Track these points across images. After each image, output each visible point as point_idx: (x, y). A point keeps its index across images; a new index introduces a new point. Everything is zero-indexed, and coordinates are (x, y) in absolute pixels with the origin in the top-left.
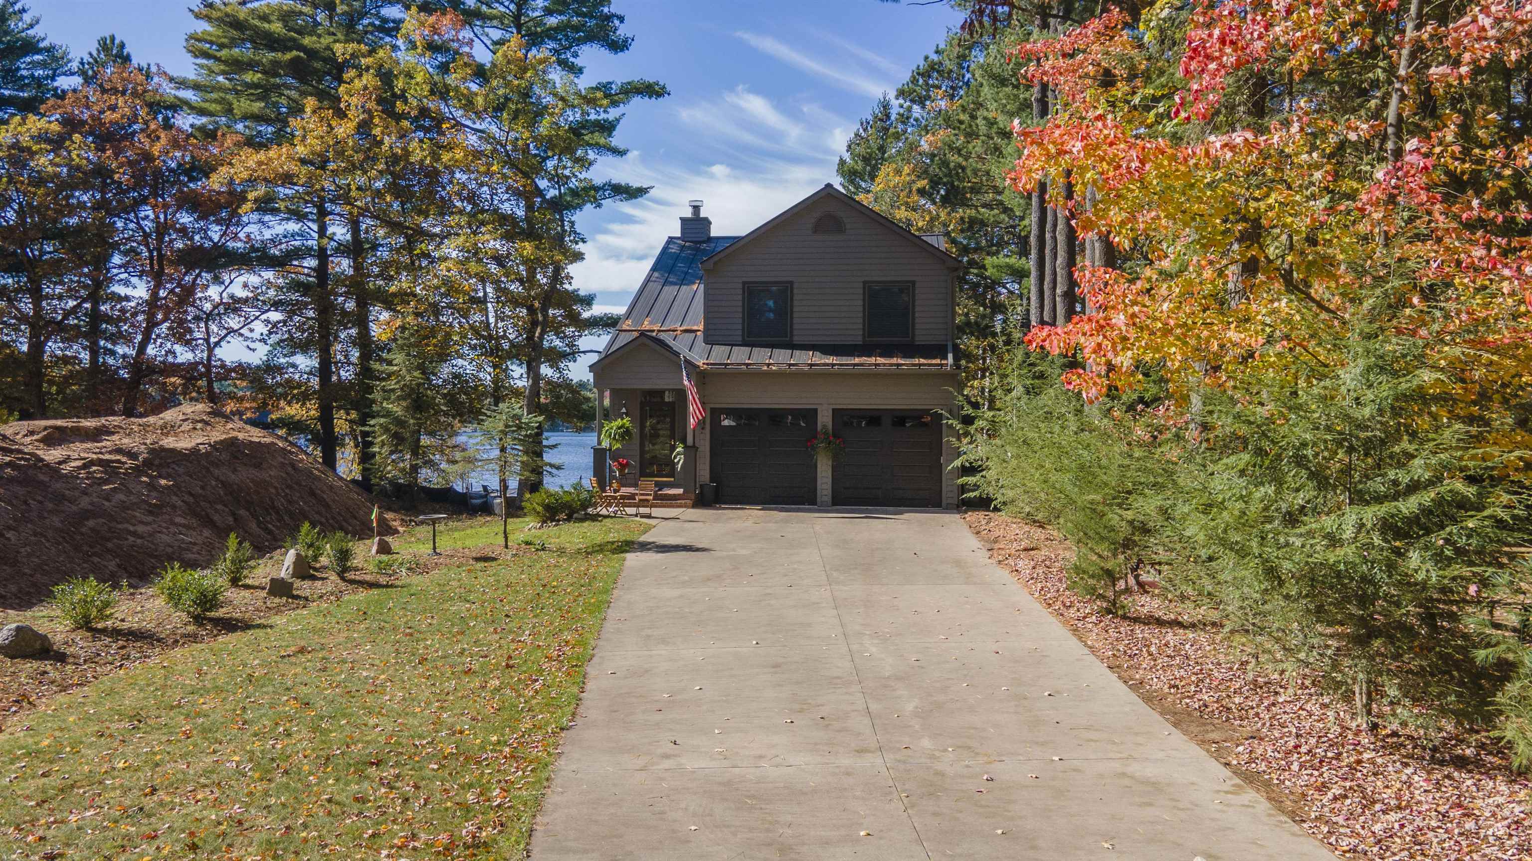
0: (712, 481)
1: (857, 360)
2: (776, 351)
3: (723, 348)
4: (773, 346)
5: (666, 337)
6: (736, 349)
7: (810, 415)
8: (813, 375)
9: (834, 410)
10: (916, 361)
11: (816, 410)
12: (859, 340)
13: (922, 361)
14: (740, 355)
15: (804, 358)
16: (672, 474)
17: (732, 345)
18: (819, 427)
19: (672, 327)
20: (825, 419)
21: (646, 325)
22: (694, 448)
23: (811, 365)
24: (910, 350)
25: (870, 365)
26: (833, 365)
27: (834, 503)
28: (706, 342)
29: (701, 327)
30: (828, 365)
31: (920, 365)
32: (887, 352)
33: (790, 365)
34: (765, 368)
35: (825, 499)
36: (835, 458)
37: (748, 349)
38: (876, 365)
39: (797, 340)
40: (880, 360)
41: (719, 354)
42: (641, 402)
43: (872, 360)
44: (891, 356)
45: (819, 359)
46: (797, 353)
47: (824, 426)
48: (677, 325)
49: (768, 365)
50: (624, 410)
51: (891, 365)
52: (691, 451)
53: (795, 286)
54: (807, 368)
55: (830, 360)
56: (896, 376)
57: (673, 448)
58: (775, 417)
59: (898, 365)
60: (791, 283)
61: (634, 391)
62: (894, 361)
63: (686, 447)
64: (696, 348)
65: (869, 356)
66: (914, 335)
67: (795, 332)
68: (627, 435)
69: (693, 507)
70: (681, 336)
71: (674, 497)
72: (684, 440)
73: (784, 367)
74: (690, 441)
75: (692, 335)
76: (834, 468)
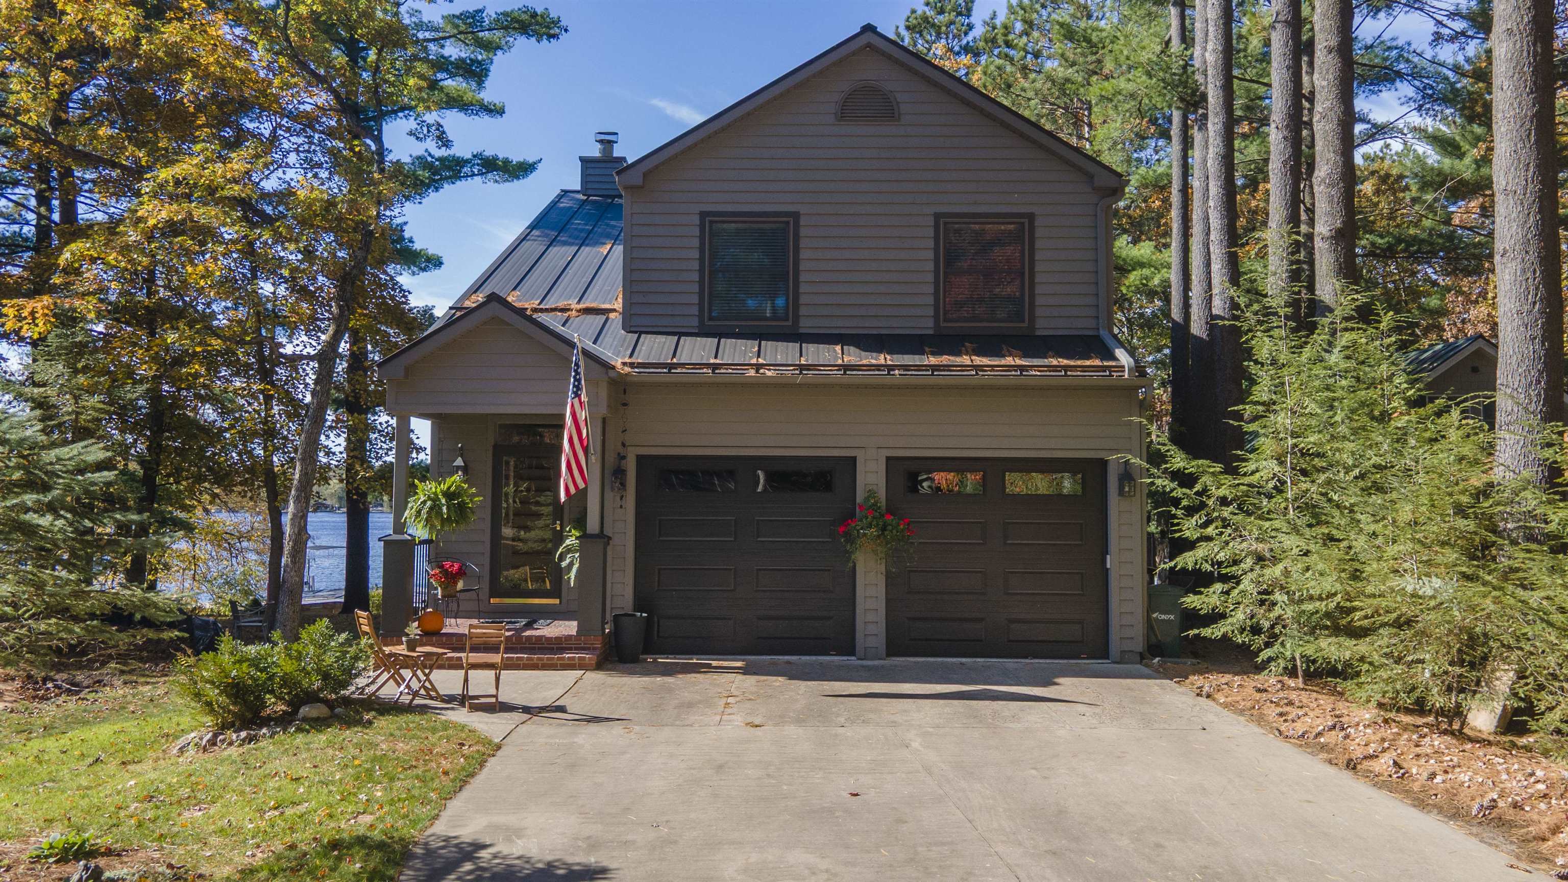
0: (638, 607)
1: (935, 361)
2: (768, 344)
3: (661, 339)
4: (760, 335)
5: (551, 321)
6: (686, 342)
7: (844, 469)
8: (848, 388)
9: (888, 459)
10: (1053, 362)
11: (853, 460)
12: (926, 326)
14: (697, 351)
15: (828, 357)
16: (556, 592)
17: (680, 335)
18: (860, 498)
19: (561, 304)
20: (871, 478)
22: (603, 537)
23: (843, 368)
24: (1035, 344)
25: (962, 370)
26: (891, 368)
27: (895, 647)
28: (628, 327)
29: (618, 305)
32: (991, 347)
33: (802, 367)
34: (752, 373)
35: (871, 642)
36: (892, 558)
37: (712, 340)
38: (973, 370)
39: (807, 326)
40: (981, 361)
41: (656, 348)
42: (495, 447)
43: (964, 360)
44: (999, 353)
45: (853, 356)
46: (811, 346)
47: (871, 494)
48: (570, 303)
49: (758, 367)
50: (460, 460)
51: (1004, 370)
52: (596, 543)
53: (802, 219)
54: (834, 374)
57: (559, 538)
60: (796, 216)
61: (484, 419)
62: (1009, 361)
63: (584, 537)
64: (608, 338)
65: (957, 353)
66: (1032, 318)
67: (803, 311)
68: (460, 511)
69: (599, 666)
70: (575, 322)
71: (558, 645)
72: (580, 522)
73: (789, 372)
74: (593, 524)
75: (601, 319)
76: (889, 576)
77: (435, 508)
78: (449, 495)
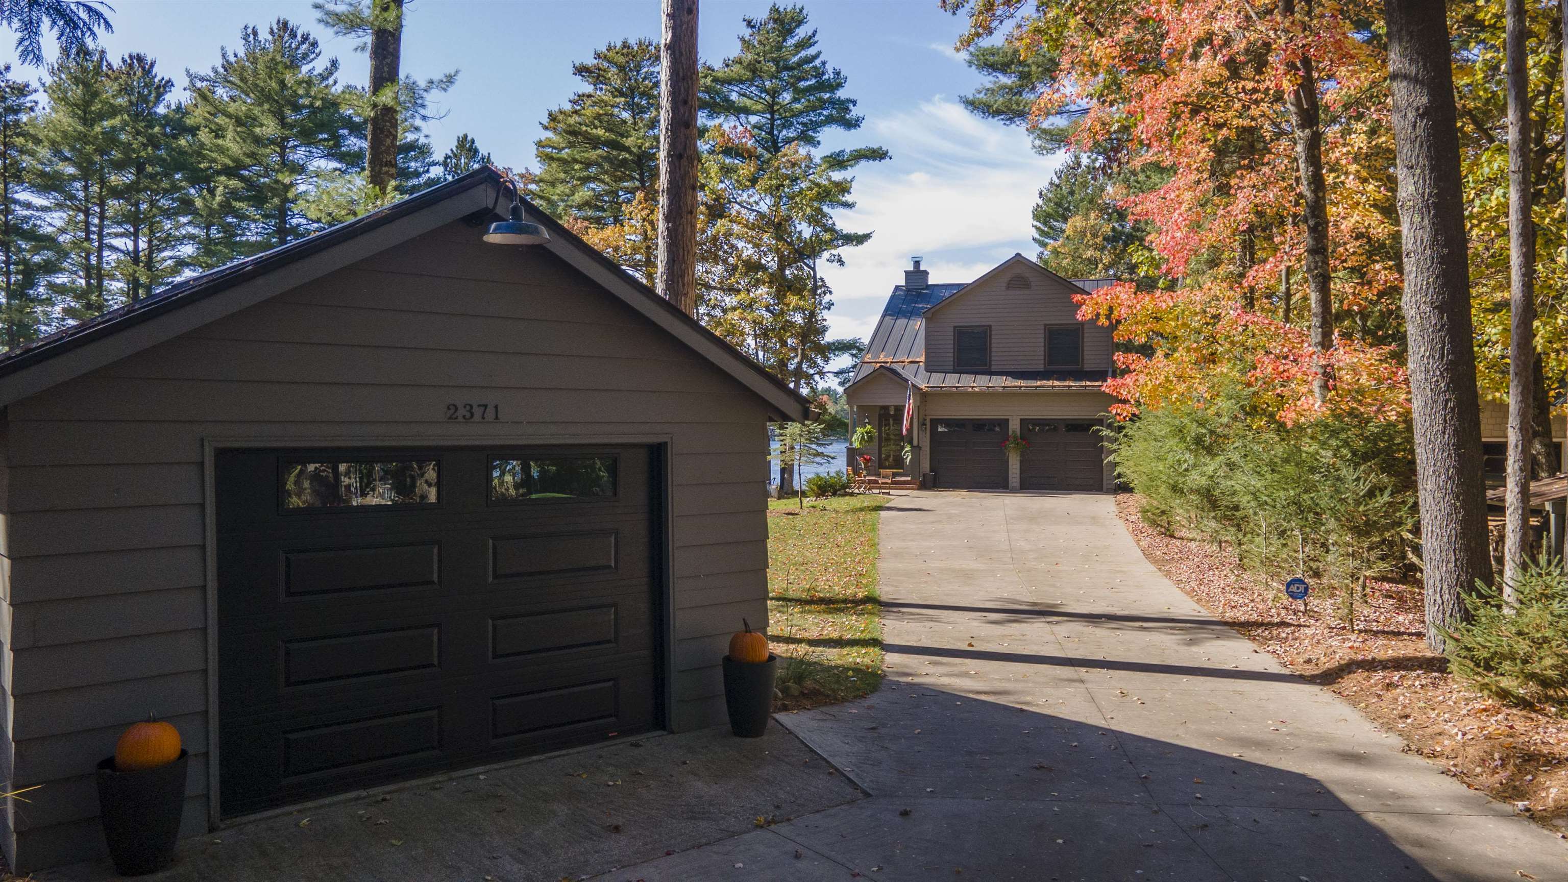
0: (931, 471)
1: (1039, 383)
2: (978, 377)
3: (939, 374)
4: (976, 373)
5: (898, 368)
6: (949, 376)
7: (1004, 423)
8: (1007, 395)
9: (1021, 420)
10: (1083, 383)
11: (1008, 420)
12: (1041, 368)
13: (1088, 383)
14: (952, 380)
15: (999, 382)
16: (903, 466)
17: (946, 373)
18: (1010, 433)
19: (901, 360)
20: (1014, 426)
21: (882, 358)
22: (919, 447)
23: (1004, 387)
24: (1079, 375)
25: (1049, 387)
26: (1021, 387)
27: (1021, 489)
28: (927, 370)
29: (923, 359)
30: (1016, 387)
31: (1086, 386)
32: (1062, 376)
33: (988, 387)
34: (970, 389)
35: (1015, 484)
36: (1022, 455)
37: (958, 375)
38: (1053, 387)
39: (994, 368)
40: (1056, 383)
41: (937, 380)
42: (880, 415)
43: (1050, 383)
44: (1064, 380)
45: (1010, 382)
46: (994, 378)
47: (1014, 432)
48: (905, 359)
49: (972, 387)
50: (867, 420)
51: (1064, 386)
52: (916, 449)
53: (993, 328)
54: (1001, 389)
55: (1019, 383)
56: (1068, 395)
57: (903, 448)
58: (980, 426)
59: (1070, 386)
60: (990, 326)
61: (875, 406)
62: (1067, 383)
63: (912, 446)
64: (919, 375)
65: (1048, 380)
66: (1083, 363)
67: (993, 363)
68: (871, 438)
69: (918, 489)
70: (908, 366)
71: (905, 483)
72: (910, 442)
73: (985, 389)
74: (915, 443)
75: (916, 365)
76: (1021, 462)
77: (863, 438)
78: (867, 433)
